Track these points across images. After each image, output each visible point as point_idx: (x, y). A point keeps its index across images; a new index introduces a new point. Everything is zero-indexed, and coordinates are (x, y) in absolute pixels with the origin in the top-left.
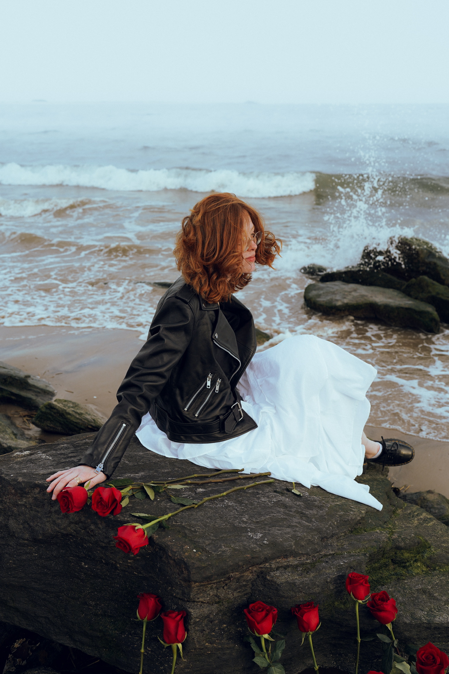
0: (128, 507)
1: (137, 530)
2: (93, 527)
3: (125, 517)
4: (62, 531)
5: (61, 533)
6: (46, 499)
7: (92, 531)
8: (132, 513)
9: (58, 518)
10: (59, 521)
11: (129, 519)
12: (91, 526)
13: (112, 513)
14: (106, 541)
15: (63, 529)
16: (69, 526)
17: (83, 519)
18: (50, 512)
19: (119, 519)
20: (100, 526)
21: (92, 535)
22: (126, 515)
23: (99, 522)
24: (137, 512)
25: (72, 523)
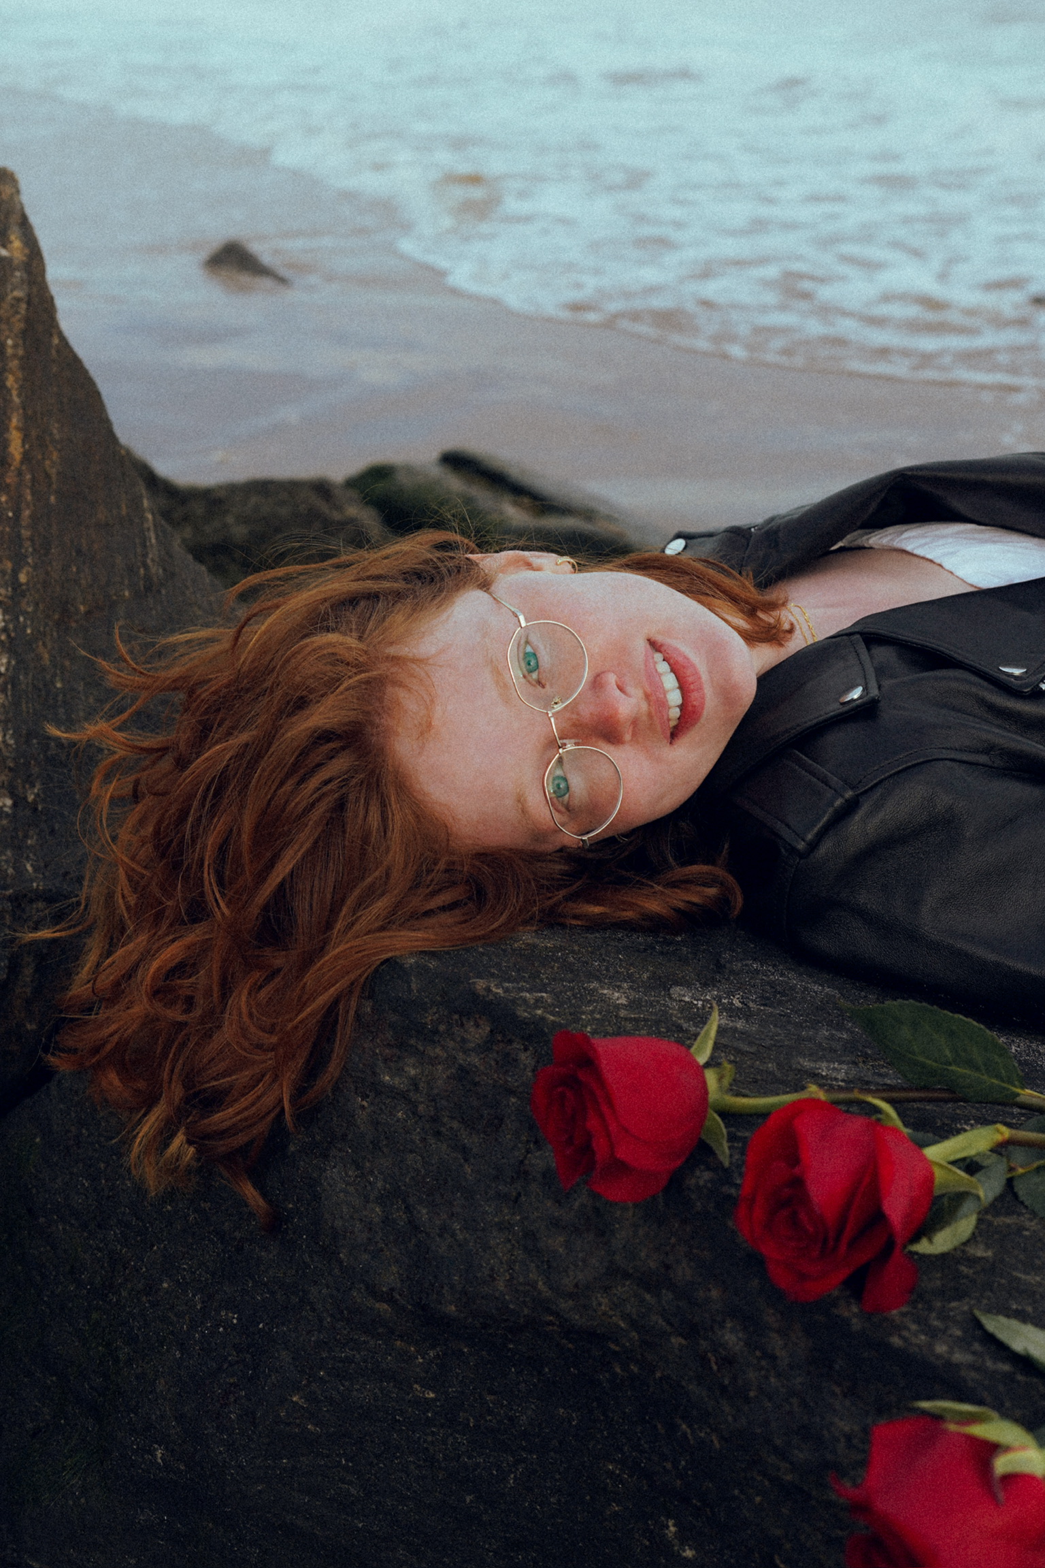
0: (972, 1261)
1: (1011, 1479)
2: (732, 1338)
3: (933, 1334)
4: (565, 1305)
5: (557, 1314)
6: (511, 1092)
7: (728, 1361)
8: (988, 1311)
9: (555, 1224)
10: (556, 1243)
11: (959, 1357)
12: (722, 1326)
13: (856, 1285)
14: (802, 1455)
15: (571, 1296)
16: (606, 1289)
17: (684, 1272)
18: (521, 1173)
19: (896, 1341)
20: (776, 1343)
21: (724, 1389)
22: (943, 1316)
23: (771, 1317)
24: (1022, 1317)
25: (627, 1275)
